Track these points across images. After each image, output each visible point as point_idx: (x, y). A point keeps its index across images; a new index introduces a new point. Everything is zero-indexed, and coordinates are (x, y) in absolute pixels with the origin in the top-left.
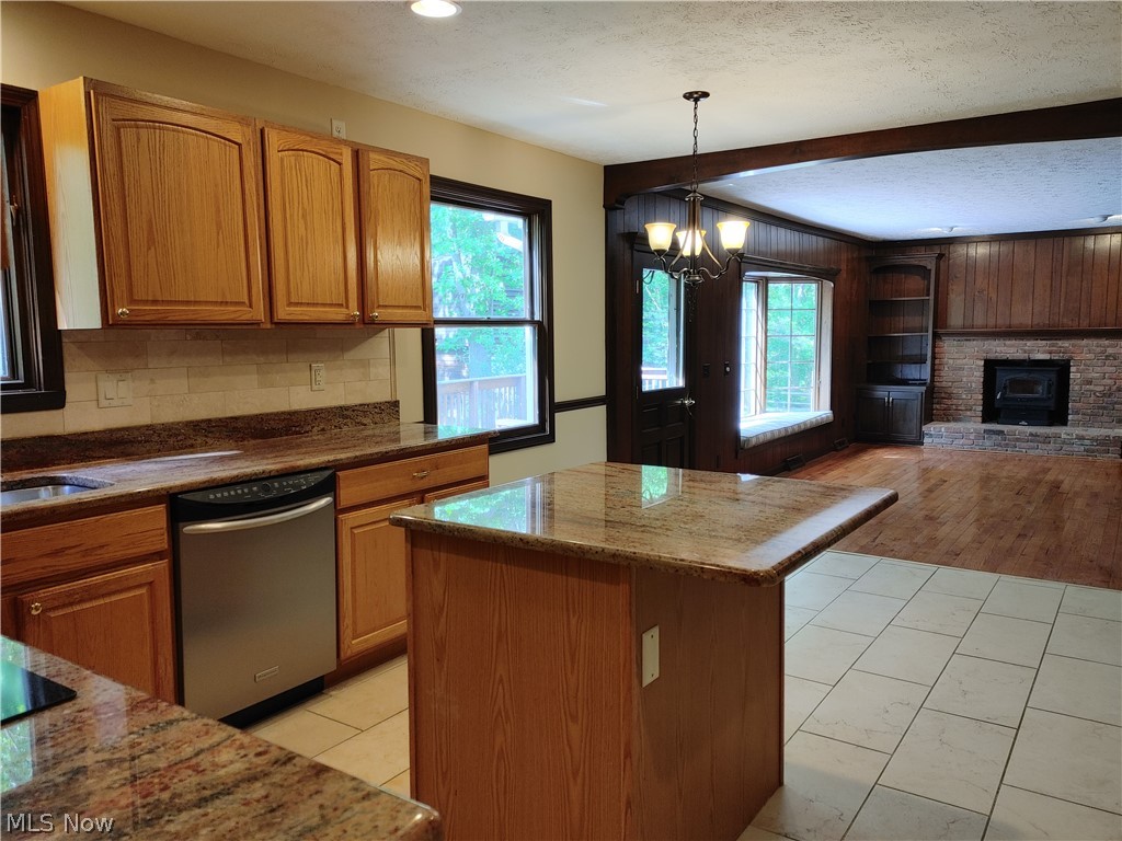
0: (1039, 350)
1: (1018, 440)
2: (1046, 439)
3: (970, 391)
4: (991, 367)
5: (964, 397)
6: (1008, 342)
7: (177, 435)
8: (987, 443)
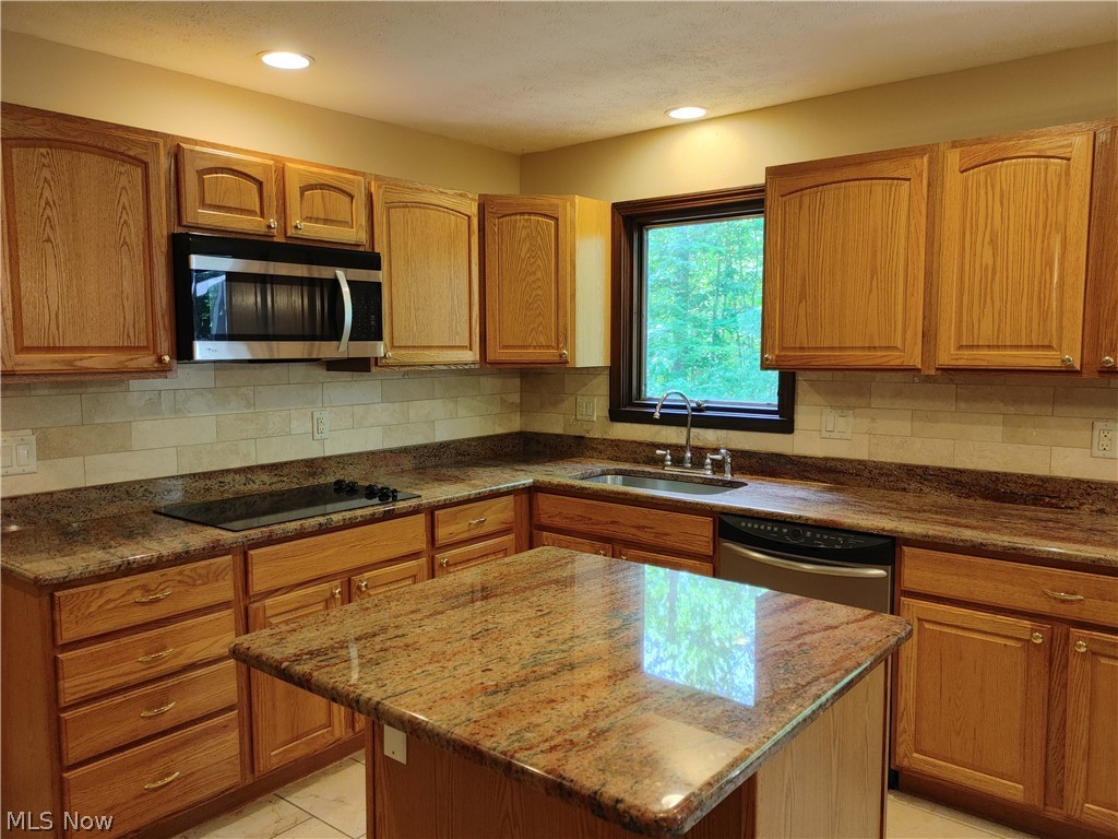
7: (888, 476)
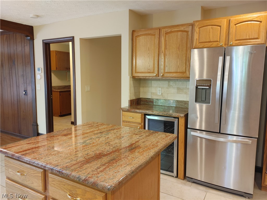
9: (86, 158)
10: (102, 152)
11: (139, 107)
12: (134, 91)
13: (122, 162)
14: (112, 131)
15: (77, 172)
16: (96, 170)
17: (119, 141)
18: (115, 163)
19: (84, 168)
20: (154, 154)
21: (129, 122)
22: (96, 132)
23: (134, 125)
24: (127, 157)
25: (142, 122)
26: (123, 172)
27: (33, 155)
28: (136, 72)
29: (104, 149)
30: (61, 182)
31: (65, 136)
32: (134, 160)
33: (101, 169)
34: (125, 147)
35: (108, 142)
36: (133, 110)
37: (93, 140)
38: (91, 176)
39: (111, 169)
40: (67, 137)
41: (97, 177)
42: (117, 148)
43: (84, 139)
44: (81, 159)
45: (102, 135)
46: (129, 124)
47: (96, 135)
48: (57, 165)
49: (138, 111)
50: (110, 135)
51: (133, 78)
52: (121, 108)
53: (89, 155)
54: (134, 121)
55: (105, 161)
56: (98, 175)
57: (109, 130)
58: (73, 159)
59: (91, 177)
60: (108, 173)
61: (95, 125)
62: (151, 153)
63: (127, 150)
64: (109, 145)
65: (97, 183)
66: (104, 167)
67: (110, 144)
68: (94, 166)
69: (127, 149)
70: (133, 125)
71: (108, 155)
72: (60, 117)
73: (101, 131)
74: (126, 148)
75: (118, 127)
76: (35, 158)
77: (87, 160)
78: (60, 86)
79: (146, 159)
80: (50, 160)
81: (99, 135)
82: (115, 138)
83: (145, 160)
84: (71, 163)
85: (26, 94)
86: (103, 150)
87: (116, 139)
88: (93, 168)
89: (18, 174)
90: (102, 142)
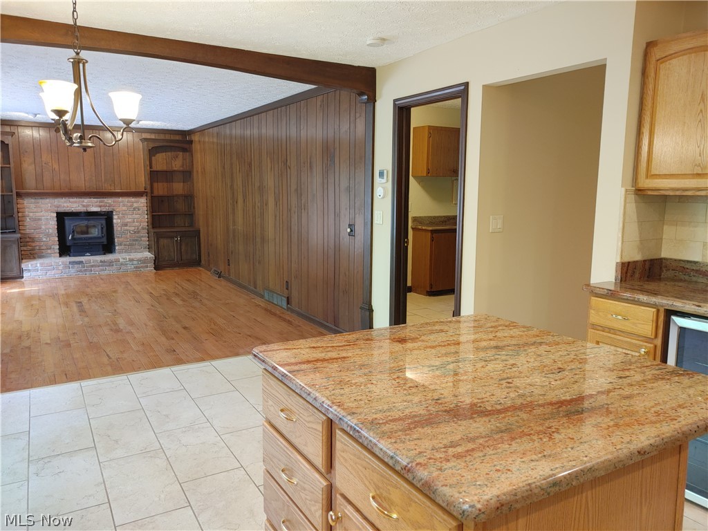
0: (93, 205)
1: (92, 266)
2: (110, 263)
3: (48, 235)
4: (61, 217)
5: (44, 239)
6: (71, 200)
8: (72, 271)
9: (429, 410)
10: (479, 401)
11: (652, 286)
12: (640, 234)
13: (530, 445)
14: (533, 349)
15: (393, 441)
16: (444, 448)
17: (544, 379)
18: (506, 443)
19: (415, 436)
20: (652, 441)
21: (612, 331)
22: (484, 344)
23: (626, 342)
24: (553, 432)
25: (656, 336)
26: (521, 476)
27: (312, 376)
28: (649, 175)
29: (488, 394)
30: (359, 458)
31: (399, 342)
32: (570, 446)
33: (459, 449)
34: (557, 403)
35: (508, 378)
36: (628, 295)
37: (467, 366)
38: (425, 462)
39: (487, 457)
40: (403, 346)
41: (441, 469)
42: (529, 399)
43: (444, 358)
44: (417, 410)
45: (499, 355)
46: (609, 335)
47: (481, 353)
48: (353, 413)
49: (644, 298)
50: (521, 359)
51: (640, 193)
52: (588, 285)
53: (441, 404)
54: (629, 330)
55: (479, 430)
56: (446, 465)
57: (526, 344)
58: (396, 405)
59: (424, 465)
60: (475, 466)
61: (489, 325)
62: (643, 438)
63: (558, 413)
64: (508, 385)
65: (435, 485)
66: (470, 446)
67: (511, 385)
68: (443, 436)
69: (561, 409)
70: (622, 341)
71: (493, 414)
72: (430, 295)
73: (500, 344)
74: (557, 406)
75: (555, 338)
76: (313, 385)
77: (431, 414)
78: (435, 217)
79: (615, 454)
80: (342, 395)
81: (491, 353)
82: (534, 369)
83: (610, 457)
84: (388, 414)
85: (352, 233)
86: (484, 396)
87: (538, 371)
88: (438, 441)
89: (282, 414)
90: (492, 374)
